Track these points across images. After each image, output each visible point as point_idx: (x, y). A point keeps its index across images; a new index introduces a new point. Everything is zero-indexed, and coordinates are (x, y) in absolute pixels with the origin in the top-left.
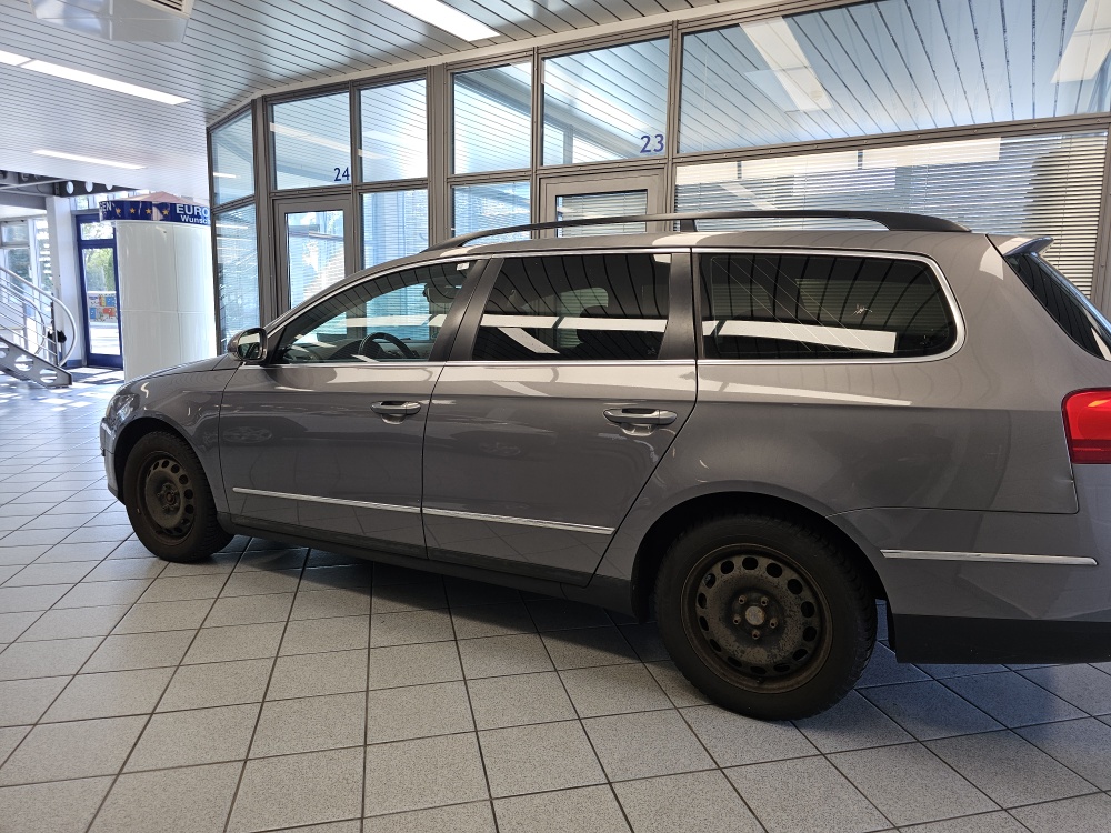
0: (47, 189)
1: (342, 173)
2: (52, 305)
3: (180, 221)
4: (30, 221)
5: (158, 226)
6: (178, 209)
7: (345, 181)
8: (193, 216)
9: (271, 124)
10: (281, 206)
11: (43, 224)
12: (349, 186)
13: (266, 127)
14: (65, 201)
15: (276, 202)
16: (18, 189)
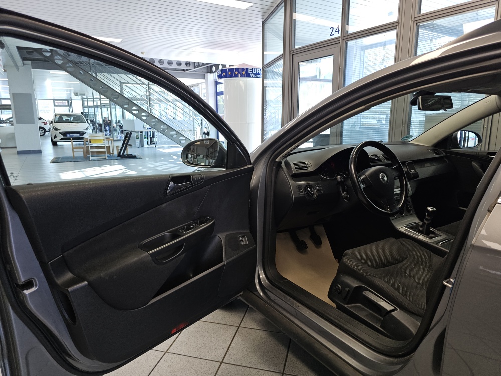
0: (206, 70)
1: (334, 30)
2: (202, 120)
3: (250, 77)
4: (200, 85)
5: (241, 81)
6: (249, 70)
7: (336, 35)
8: (256, 74)
9: (294, 13)
10: (297, 58)
11: (204, 86)
12: (338, 38)
13: (291, 15)
14: (212, 74)
15: (294, 56)
16: (195, 71)
